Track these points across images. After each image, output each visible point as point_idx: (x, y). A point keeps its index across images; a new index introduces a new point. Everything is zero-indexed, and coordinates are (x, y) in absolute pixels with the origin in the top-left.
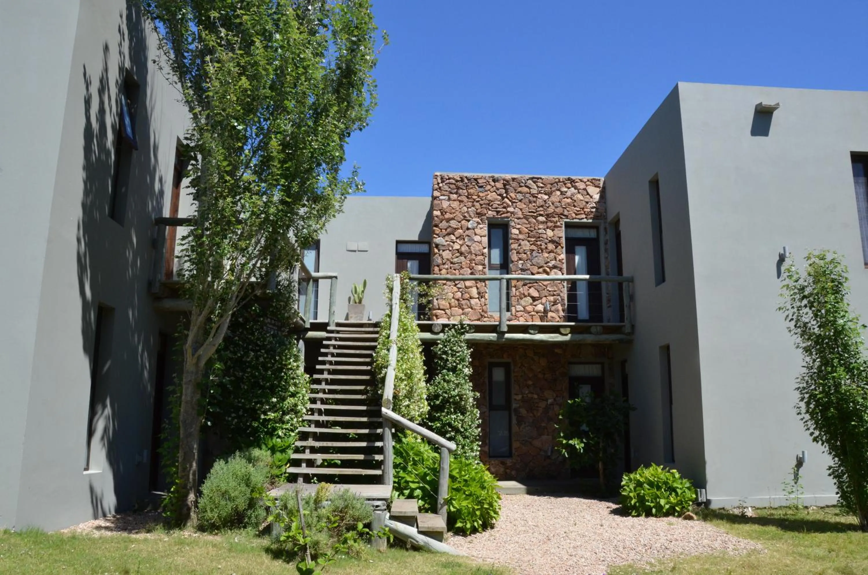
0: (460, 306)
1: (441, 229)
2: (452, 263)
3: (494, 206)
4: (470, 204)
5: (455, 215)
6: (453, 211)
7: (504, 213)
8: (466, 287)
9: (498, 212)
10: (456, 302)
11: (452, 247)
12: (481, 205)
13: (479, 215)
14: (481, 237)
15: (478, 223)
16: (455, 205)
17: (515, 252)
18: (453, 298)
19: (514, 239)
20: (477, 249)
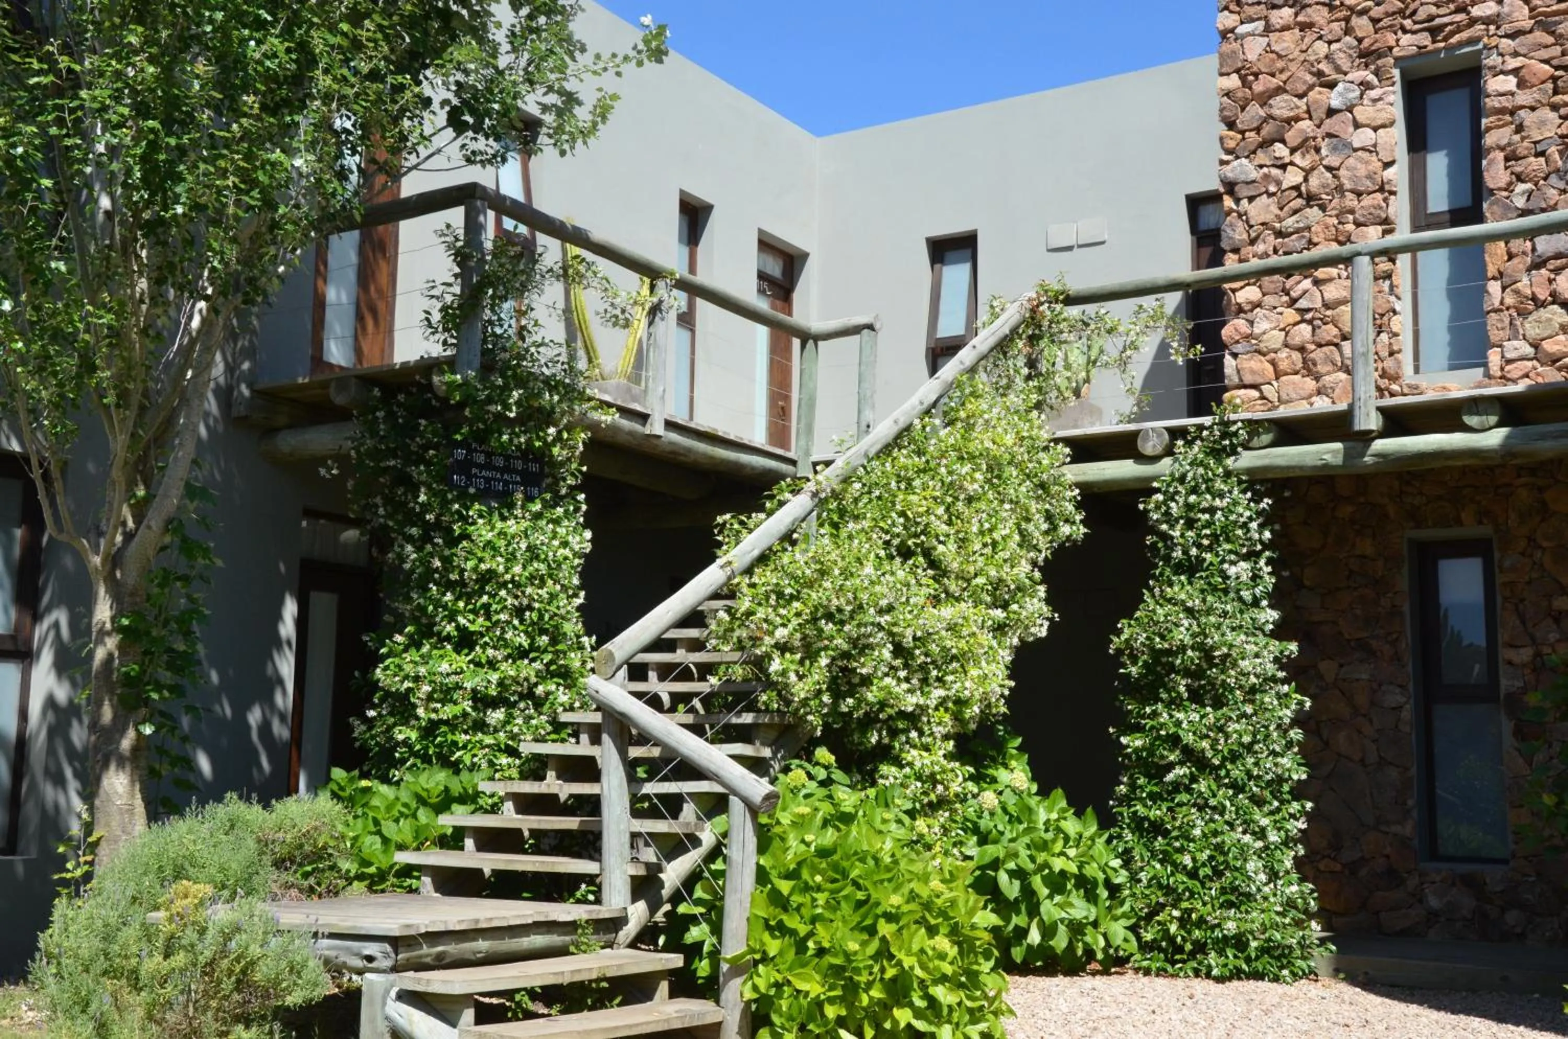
0: (1309, 369)
1: (1243, 132)
2: (1279, 234)
3: (1422, 14)
4: (1337, 27)
5: (1284, 77)
6: (1280, 64)
7: (1459, 30)
8: (1327, 306)
9: (1434, 32)
10: (1296, 356)
11: (1278, 183)
12: (1375, 21)
13: (1368, 56)
14: (1375, 129)
15: (1365, 86)
16: (1287, 42)
17: (1500, 155)
18: (1286, 345)
19: (1501, 111)
20: (1362, 171)
